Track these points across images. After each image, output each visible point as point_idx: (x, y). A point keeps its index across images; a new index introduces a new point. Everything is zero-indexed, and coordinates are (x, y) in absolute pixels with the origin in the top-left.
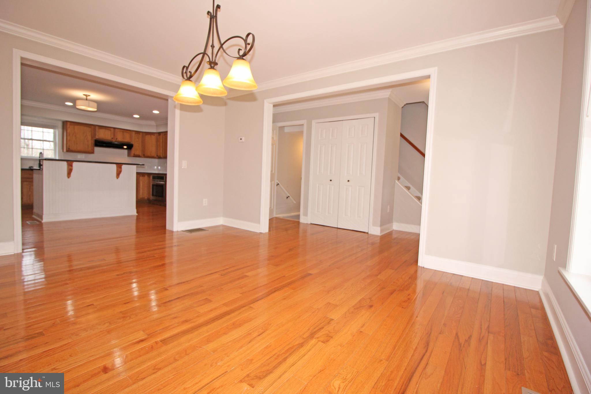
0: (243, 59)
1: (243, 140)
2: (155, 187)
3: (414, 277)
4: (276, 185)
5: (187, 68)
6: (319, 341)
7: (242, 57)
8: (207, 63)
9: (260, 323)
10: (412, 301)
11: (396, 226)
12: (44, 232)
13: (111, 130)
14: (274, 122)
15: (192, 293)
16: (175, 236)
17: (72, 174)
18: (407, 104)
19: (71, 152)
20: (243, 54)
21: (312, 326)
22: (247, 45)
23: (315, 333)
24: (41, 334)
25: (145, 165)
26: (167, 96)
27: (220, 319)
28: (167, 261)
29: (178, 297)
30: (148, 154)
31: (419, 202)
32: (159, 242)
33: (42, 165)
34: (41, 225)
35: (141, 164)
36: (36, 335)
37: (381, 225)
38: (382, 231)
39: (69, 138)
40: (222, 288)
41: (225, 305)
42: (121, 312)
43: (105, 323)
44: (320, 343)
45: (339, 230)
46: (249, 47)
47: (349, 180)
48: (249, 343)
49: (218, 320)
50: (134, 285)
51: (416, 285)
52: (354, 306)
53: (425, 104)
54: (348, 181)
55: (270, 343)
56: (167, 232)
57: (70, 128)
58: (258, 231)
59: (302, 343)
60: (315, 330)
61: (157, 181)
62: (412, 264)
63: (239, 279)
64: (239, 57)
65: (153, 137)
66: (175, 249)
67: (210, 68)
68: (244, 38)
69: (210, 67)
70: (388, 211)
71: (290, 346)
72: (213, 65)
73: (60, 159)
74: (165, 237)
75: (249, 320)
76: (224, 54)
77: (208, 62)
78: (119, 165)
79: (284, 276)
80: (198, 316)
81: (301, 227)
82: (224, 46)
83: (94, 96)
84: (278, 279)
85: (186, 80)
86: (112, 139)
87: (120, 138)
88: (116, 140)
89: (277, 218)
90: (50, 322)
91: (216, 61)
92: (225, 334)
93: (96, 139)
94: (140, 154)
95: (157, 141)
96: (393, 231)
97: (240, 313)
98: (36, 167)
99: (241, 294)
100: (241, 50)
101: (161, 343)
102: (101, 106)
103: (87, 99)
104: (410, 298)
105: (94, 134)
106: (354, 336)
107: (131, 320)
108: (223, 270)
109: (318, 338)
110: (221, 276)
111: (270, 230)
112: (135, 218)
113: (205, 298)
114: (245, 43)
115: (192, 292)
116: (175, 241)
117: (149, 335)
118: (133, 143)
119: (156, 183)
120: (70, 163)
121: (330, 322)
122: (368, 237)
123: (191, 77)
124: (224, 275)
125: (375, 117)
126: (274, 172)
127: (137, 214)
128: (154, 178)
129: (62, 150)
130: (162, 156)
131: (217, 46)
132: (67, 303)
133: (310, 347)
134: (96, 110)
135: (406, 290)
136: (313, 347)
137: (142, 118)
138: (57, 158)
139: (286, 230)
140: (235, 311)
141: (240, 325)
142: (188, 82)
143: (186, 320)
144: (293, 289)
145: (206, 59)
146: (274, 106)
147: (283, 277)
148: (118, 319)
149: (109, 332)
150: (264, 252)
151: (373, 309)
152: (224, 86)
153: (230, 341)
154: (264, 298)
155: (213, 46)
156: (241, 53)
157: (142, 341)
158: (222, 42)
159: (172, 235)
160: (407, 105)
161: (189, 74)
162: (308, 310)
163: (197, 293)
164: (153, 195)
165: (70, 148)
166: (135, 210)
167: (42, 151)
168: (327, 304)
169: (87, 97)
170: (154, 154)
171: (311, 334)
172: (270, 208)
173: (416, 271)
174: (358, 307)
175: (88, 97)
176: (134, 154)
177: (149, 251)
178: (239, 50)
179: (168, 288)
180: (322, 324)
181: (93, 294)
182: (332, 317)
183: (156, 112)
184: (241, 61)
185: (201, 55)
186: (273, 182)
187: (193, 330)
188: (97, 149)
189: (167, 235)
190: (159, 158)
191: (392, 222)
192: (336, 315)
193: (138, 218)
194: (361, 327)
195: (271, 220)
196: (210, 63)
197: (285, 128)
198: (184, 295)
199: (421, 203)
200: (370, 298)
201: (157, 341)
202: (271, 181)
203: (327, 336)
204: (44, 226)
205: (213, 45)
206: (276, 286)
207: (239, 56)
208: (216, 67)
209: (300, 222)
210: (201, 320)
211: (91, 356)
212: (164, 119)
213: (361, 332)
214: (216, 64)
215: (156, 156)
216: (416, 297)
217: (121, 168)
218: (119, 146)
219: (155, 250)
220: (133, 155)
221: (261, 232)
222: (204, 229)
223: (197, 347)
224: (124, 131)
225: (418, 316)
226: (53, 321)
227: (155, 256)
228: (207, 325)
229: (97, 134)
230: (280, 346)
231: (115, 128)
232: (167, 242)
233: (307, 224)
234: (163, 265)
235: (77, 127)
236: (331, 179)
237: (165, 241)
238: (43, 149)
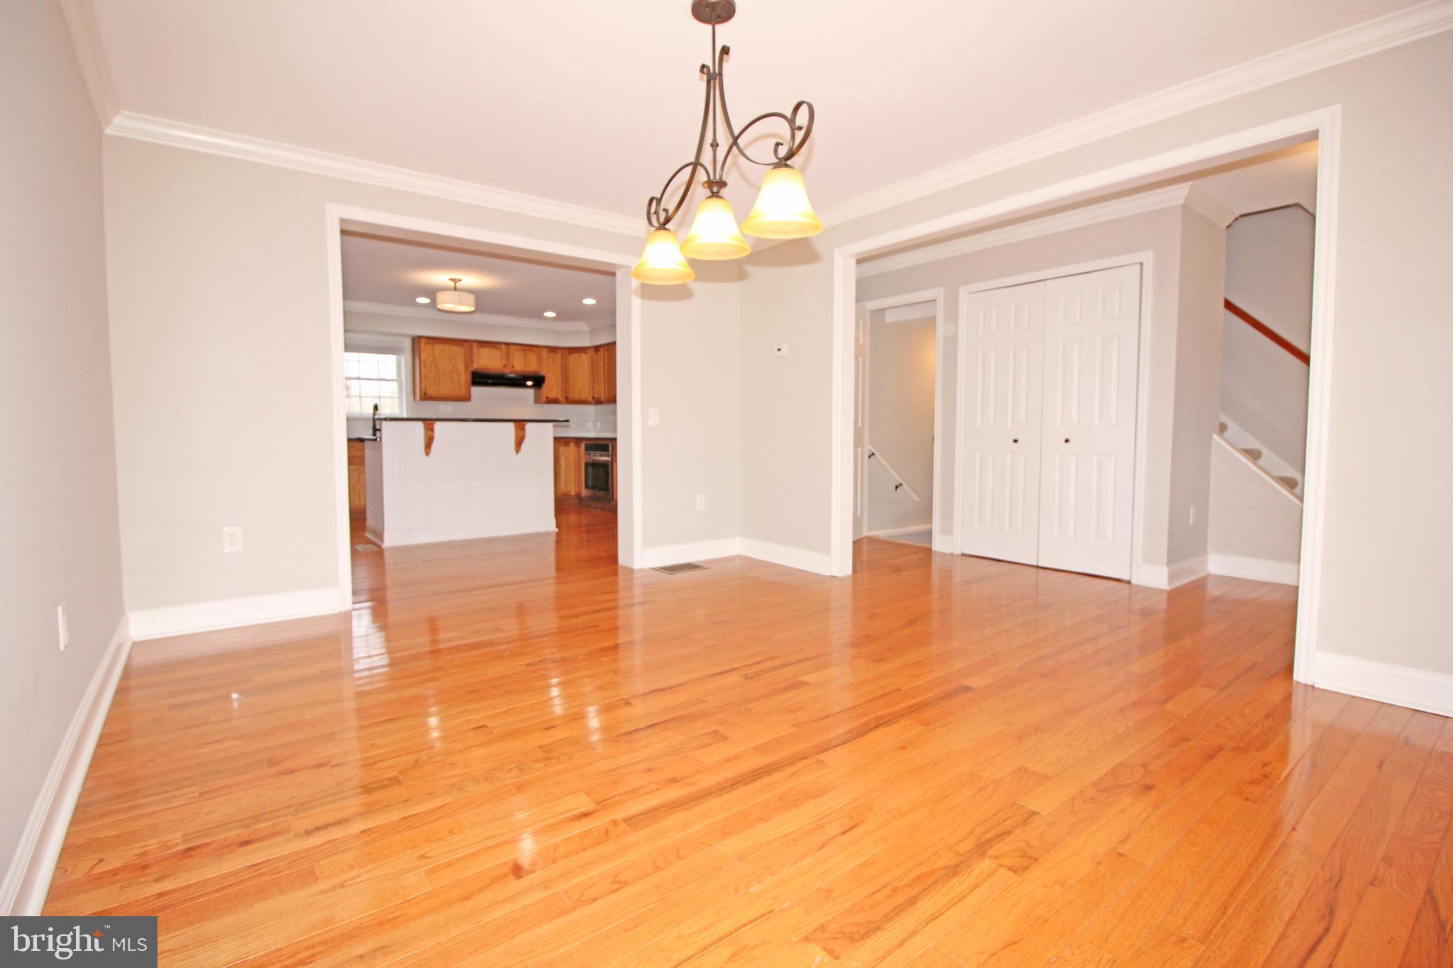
0: (787, 166)
1: (784, 351)
2: (590, 469)
3: (1282, 713)
4: (867, 456)
5: (659, 201)
6: (1001, 865)
7: (784, 162)
8: (703, 186)
9: (843, 804)
10: (1279, 782)
11: (1219, 564)
12: (387, 567)
13: (500, 349)
14: (859, 299)
15: (683, 716)
16: (637, 581)
17: (434, 446)
18: (1242, 216)
19: (431, 400)
20: (788, 153)
21: (981, 824)
22: (796, 131)
23: (989, 843)
24: (395, 781)
25: (571, 421)
26: (614, 265)
27: (749, 783)
28: (622, 638)
29: (654, 722)
30: (576, 396)
31: (1295, 495)
32: (605, 593)
33: (380, 430)
34: (380, 552)
35: (562, 419)
36: (387, 782)
37: (1170, 563)
38: (1172, 577)
39: (424, 371)
40: (750, 710)
41: (759, 749)
42: (540, 747)
43: (511, 769)
44: (1003, 871)
45: (1042, 572)
46: (800, 135)
47: (1068, 438)
48: (821, 848)
49: (746, 784)
50: (555, 692)
51: (1287, 736)
52: (1096, 784)
53: (1301, 210)
54: (1067, 441)
55: (873, 856)
56: (620, 571)
57: (426, 351)
58: (826, 572)
59: (957, 866)
60: (988, 836)
61: (595, 455)
62: (1273, 676)
63: (787, 689)
64: (777, 163)
65: (585, 359)
66: (638, 610)
67: (710, 197)
68: (789, 115)
69: (710, 194)
70: (1191, 523)
71: (925, 869)
72: (716, 187)
73: (410, 416)
74: (616, 582)
75: (819, 793)
76: (742, 158)
77: (706, 182)
78: (520, 423)
79: (899, 690)
80: (699, 772)
81: (936, 563)
82: (741, 141)
83: (471, 280)
84: (883, 695)
85: (658, 229)
86: (504, 368)
87: (519, 365)
88: (510, 368)
89: (870, 539)
90: (410, 756)
91: (724, 179)
92: (763, 819)
93: (473, 370)
94: (559, 395)
95: (593, 366)
96: (1209, 578)
97: (794, 773)
98: (368, 434)
99: (794, 725)
100: (782, 144)
101: (624, 824)
102: (483, 300)
103: (455, 289)
104: (1270, 773)
105: (469, 360)
106: (1099, 863)
107: (562, 766)
108: (750, 665)
109: (996, 857)
110: (746, 678)
111: (854, 571)
112: (554, 538)
113: (712, 729)
114: (791, 127)
115: (683, 712)
116: (637, 592)
117: (598, 803)
118: (543, 373)
119: (594, 460)
120: (429, 423)
121: (1030, 820)
122: (1130, 596)
123: (668, 220)
124: (752, 677)
125: (1142, 264)
126: (863, 423)
127: (557, 530)
128: (588, 448)
129: (412, 398)
130: (603, 399)
131: (724, 141)
132: (427, 723)
133: (978, 878)
134: (473, 309)
135: (1257, 750)
136: (985, 880)
137: (561, 317)
138: (405, 416)
139: (897, 570)
140: (784, 766)
141: (796, 803)
142: (662, 232)
143: (672, 779)
144: (925, 725)
145: (701, 176)
146: (859, 262)
147: (895, 691)
148: (535, 761)
149: (520, 788)
150: (841, 626)
151: (1153, 795)
152: (743, 234)
153: (776, 839)
154: (852, 742)
155: (714, 144)
156: (783, 152)
157: (585, 815)
158: (736, 134)
159: (632, 579)
160: (1241, 220)
161: (662, 216)
162: (967, 782)
163: (693, 718)
164: (587, 487)
165: (428, 392)
166: (553, 521)
167: (376, 401)
168: (1020, 769)
169: (455, 283)
170: (586, 395)
171: (977, 846)
172: (855, 513)
173: (1288, 698)
174: (1110, 786)
175: (459, 284)
176: (547, 398)
177: (586, 613)
178: (778, 144)
179: (631, 701)
180: (1007, 823)
181: (484, 704)
182: (1033, 806)
183: (589, 301)
184: (783, 171)
185: (690, 168)
186: (859, 449)
187: (689, 802)
188: (476, 391)
189: (621, 577)
190: (598, 402)
191: (1205, 552)
192: (1045, 802)
193: (559, 539)
194: (1121, 842)
195: (857, 544)
196: (710, 184)
197: (888, 312)
198: (667, 718)
199: (1301, 499)
200: (1144, 766)
201: (616, 819)
202: (855, 447)
203: (1023, 856)
204: (386, 555)
205: (716, 142)
206: (880, 713)
207: (777, 161)
208: (724, 192)
209: (933, 549)
210: (707, 781)
211: (489, 838)
212: (607, 315)
213: (1120, 855)
214: (722, 184)
215: (591, 399)
216: (1290, 773)
217: (523, 429)
218: (517, 382)
219: (599, 611)
220: (545, 399)
221: (833, 574)
222: (701, 565)
223: (701, 843)
224: (527, 348)
225: (1297, 828)
226: (415, 756)
227: (599, 626)
228: (720, 795)
229: (475, 358)
230: (897, 866)
231: (508, 344)
232: (620, 595)
233: (952, 554)
234: (616, 647)
235: (438, 348)
236: (1016, 438)
237: (617, 592)
238: (380, 397)
